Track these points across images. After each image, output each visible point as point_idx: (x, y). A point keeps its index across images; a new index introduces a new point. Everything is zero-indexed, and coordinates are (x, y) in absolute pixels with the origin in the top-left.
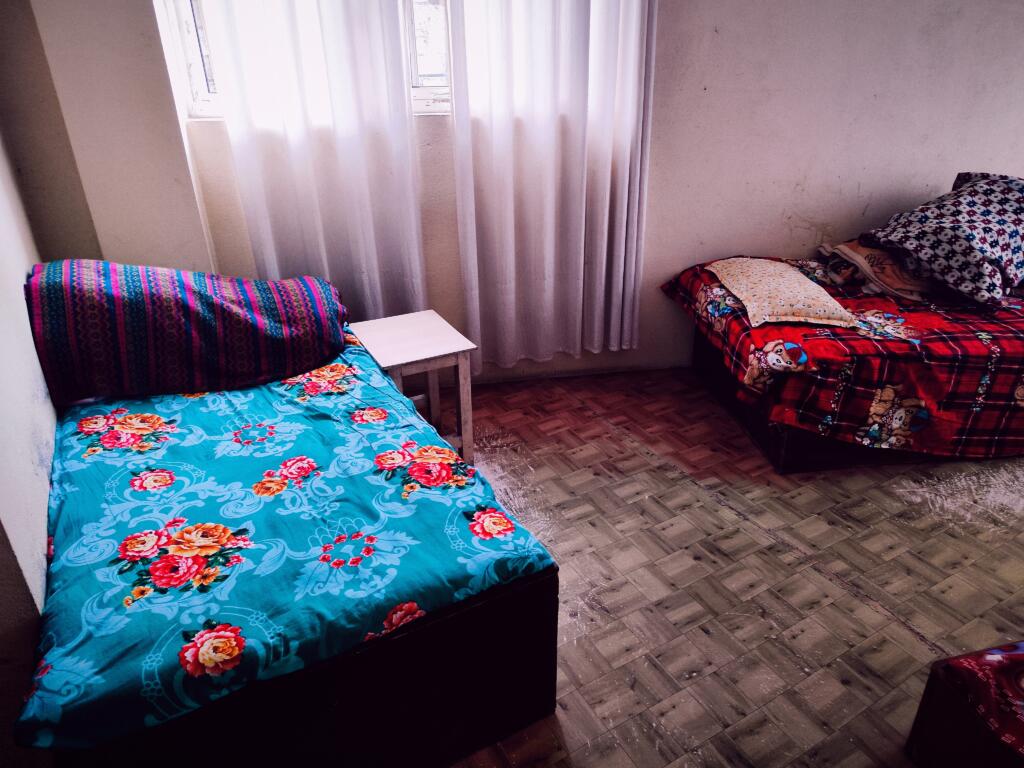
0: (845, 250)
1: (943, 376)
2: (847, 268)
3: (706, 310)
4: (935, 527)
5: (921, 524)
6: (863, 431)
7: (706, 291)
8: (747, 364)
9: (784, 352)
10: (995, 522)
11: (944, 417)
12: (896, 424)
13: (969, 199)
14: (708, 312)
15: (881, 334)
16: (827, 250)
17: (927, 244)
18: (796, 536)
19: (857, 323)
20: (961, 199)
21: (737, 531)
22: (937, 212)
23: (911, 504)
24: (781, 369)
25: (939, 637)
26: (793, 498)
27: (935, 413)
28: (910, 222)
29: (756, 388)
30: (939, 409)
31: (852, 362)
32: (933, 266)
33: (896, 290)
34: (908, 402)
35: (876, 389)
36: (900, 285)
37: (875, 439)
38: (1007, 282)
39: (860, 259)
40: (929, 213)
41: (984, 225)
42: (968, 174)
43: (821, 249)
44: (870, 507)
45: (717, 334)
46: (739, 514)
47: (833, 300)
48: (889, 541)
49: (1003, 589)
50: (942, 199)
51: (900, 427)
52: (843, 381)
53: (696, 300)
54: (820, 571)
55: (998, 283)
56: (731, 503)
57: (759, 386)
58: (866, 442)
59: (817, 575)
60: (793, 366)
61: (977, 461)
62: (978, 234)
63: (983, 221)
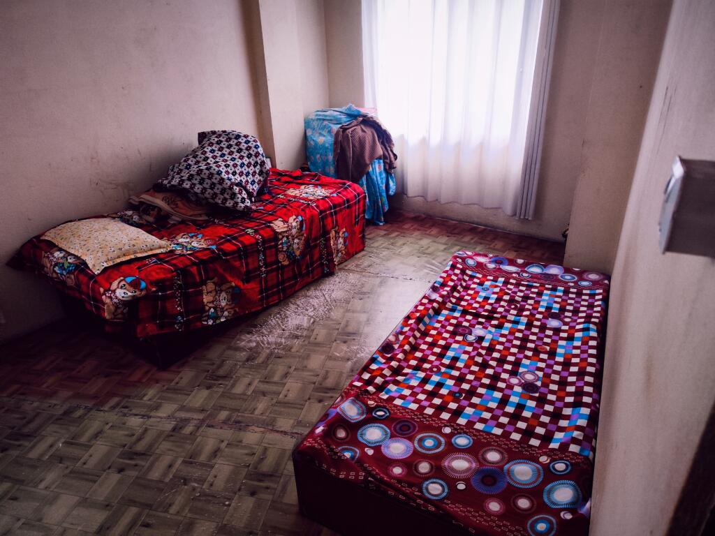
0: (146, 197)
1: (237, 264)
2: (153, 210)
3: (55, 271)
4: (268, 358)
5: (260, 360)
6: (205, 316)
7: (48, 257)
8: (104, 304)
9: (127, 286)
10: (297, 337)
11: (249, 287)
12: (223, 303)
13: (210, 148)
14: (57, 273)
15: (191, 249)
16: (135, 201)
17: (196, 182)
18: (190, 410)
19: (173, 247)
20: (205, 149)
21: (146, 430)
22: (194, 160)
23: (251, 349)
24: (130, 298)
25: (293, 427)
26: (177, 383)
27: (242, 287)
28: (181, 170)
29: (117, 319)
30: (244, 283)
31: (178, 276)
32: (205, 195)
33: (191, 216)
34: (224, 287)
35: (201, 287)
36: (192, 213)
37: (215, 318)
38: (250, 195)
39: (159, 201)
40: (190, 162)
41: (224, 163)
42: (203, 133)
43: (131, 201)
44: (229, 363)
45: (71, 288)
46: (143, 416)
47: (150, 236)
48: (246, 380)
49: (313, 375)
50: (194, 151)
51: (227, 304)
52: (177, 290)
53: (43, 266)
54: (212, 426)
55: (246, 196)
56: (134, 411)
57: (120, 316)
58: (210, 322)
59: (212, 430)
60: (138, 293)
61: (276, 305)
62: (223, 169)
63: (223, 161)
